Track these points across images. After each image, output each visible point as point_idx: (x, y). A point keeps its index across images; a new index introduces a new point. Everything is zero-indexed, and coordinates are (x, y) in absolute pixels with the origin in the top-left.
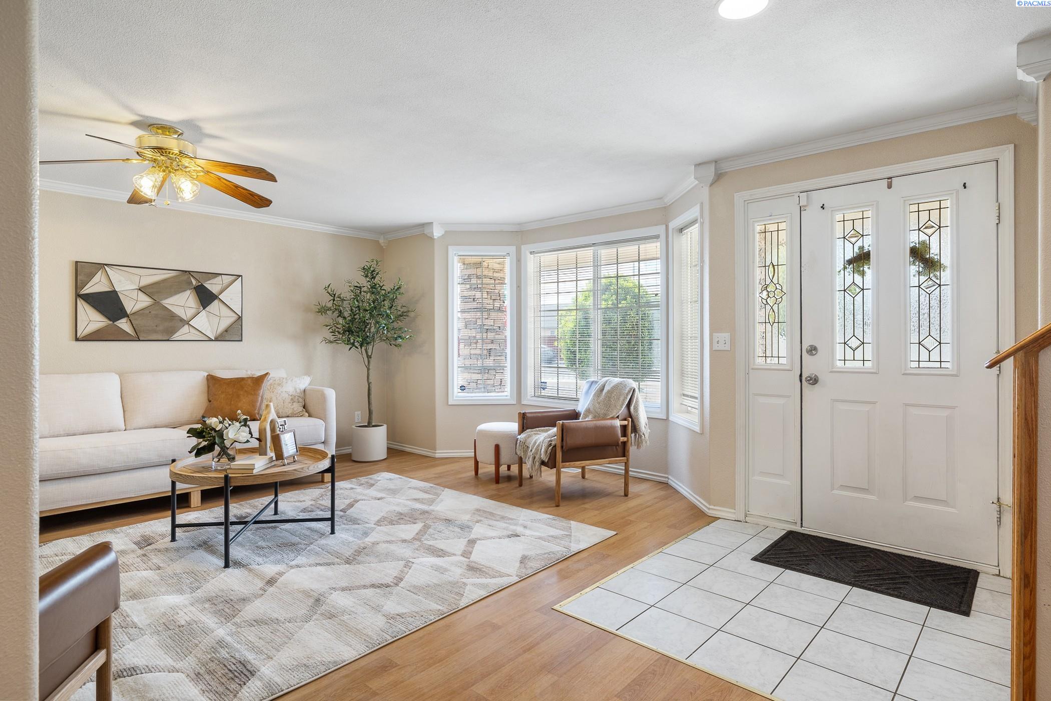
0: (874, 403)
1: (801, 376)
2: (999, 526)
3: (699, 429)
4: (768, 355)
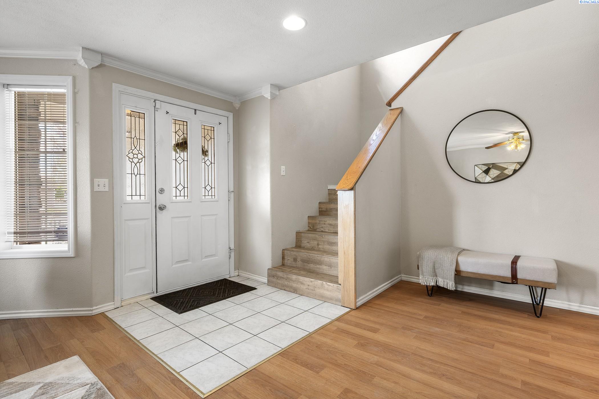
0: (190, 217)
1: (156, 206)
2: (230, 258)
3: (71, 254)
4: (134, 194)
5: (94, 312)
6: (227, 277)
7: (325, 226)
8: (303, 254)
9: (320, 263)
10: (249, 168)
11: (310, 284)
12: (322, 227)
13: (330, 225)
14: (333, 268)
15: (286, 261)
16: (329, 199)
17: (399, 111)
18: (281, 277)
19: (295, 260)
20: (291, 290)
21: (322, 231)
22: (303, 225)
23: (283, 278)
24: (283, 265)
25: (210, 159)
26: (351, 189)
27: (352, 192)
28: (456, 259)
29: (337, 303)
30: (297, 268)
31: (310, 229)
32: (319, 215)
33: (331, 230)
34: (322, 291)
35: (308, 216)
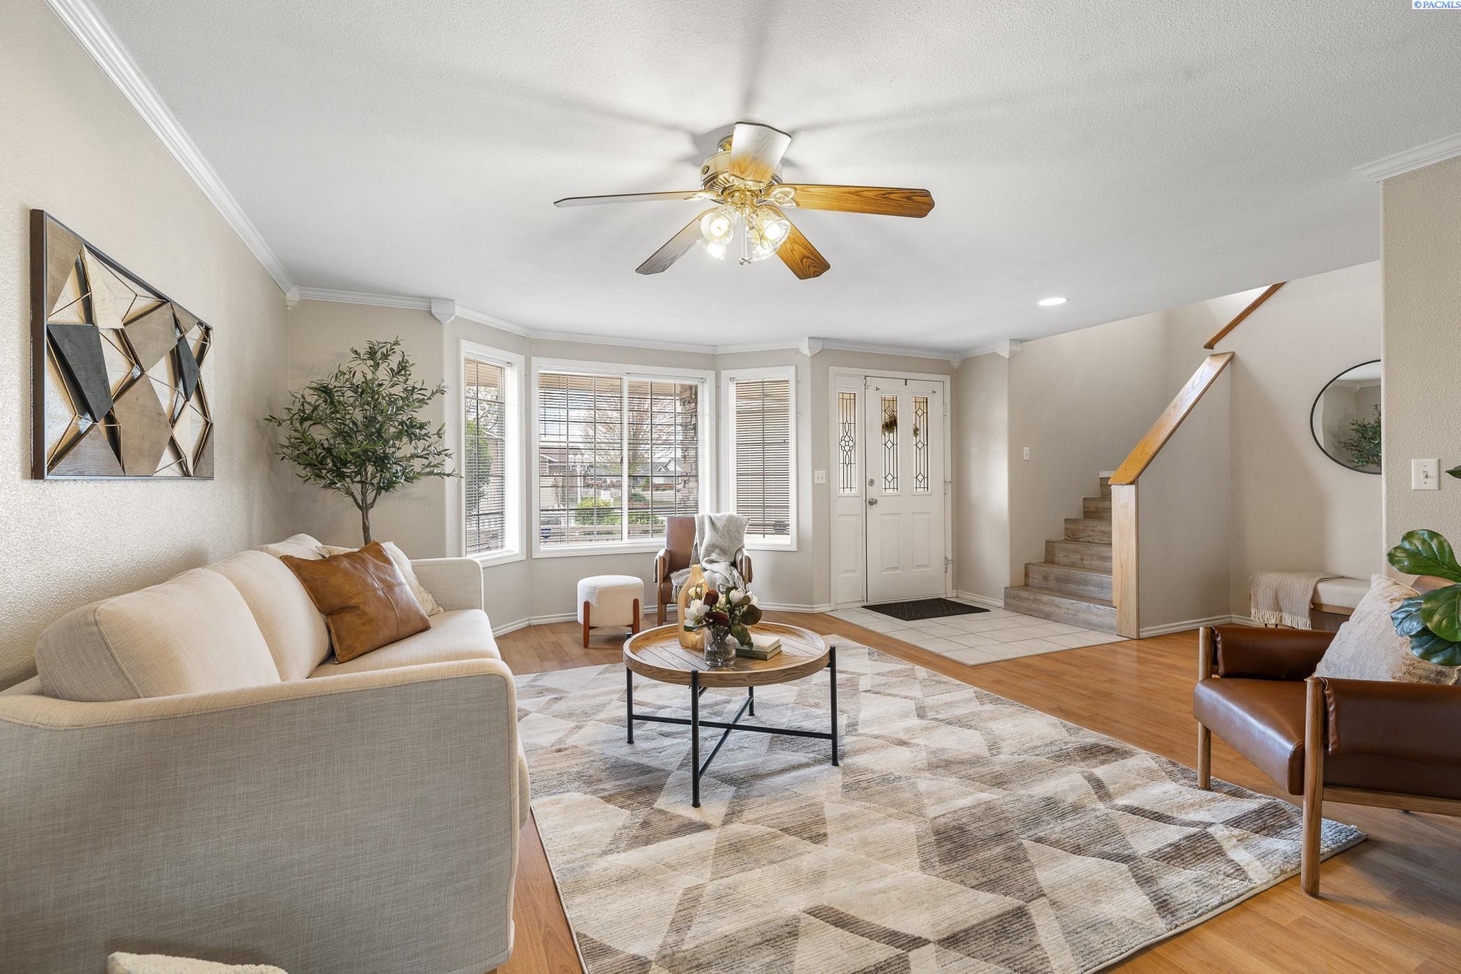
0: (900, 514)
1: (866, 500)
2: (946, 572)
3: (794, 548)
4: (845, 486)
5: (815, 609)
6: (943, 597)
7: (1093, 533)
8: (1057, 571)
9: (1086, 583)
10: (974, 450)
11: (1070, 606)
12: (1089, 536)
13: (1103, 532)
14: (1105, 590)
15: (1031, 580)
16: (1102, 493)
17: (1227, 357)
18: (1025, 598)
19: (1046, 578)
20: (1041, 615)
21: (1089, 542)
22: (1056, 531)
23: (1029, 599)
24: (1026, 585)
25: (922, 440)
26: (1132, 483)
27: (1133, 487)
28: (1313, 586)
29: (1111, 631)
30: (1048, 589)
31: (1069, 538)
32: (1084, 518)
33: (1103, 541)
34: (1087, 616)
35: (1065, 519)
